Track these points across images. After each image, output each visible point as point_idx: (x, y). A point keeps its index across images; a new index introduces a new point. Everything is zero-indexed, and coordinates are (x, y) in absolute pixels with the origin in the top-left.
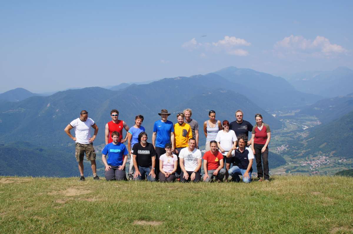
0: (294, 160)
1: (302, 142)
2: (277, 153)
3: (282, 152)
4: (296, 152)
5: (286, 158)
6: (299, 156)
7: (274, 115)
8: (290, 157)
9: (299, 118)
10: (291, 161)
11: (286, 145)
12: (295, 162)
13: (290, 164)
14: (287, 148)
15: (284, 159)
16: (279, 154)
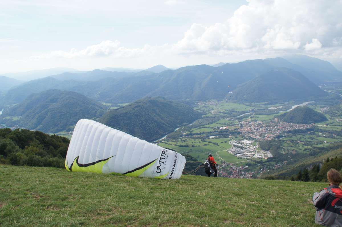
0: (333, 118)
1: (339, 106)
2: (321, 112)
3: (324, 112)
4: (334, 113)
5: (327, 116)
6: (336, 115)
7: (320, 87)
8: (330, 116)
9: (338, 90)
10: (330, 118)
11: (327, 107)
12: (333, 119)
13: (329, 120)
14: (328, 109)
15: (325, 116)
16: (322, 113)
